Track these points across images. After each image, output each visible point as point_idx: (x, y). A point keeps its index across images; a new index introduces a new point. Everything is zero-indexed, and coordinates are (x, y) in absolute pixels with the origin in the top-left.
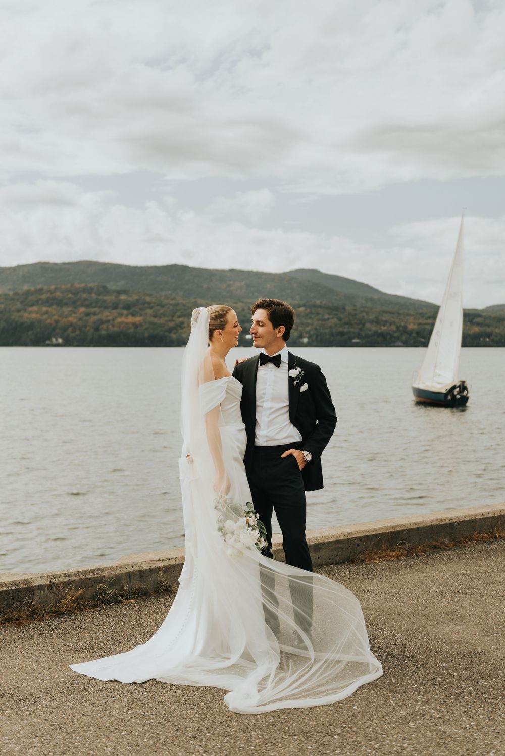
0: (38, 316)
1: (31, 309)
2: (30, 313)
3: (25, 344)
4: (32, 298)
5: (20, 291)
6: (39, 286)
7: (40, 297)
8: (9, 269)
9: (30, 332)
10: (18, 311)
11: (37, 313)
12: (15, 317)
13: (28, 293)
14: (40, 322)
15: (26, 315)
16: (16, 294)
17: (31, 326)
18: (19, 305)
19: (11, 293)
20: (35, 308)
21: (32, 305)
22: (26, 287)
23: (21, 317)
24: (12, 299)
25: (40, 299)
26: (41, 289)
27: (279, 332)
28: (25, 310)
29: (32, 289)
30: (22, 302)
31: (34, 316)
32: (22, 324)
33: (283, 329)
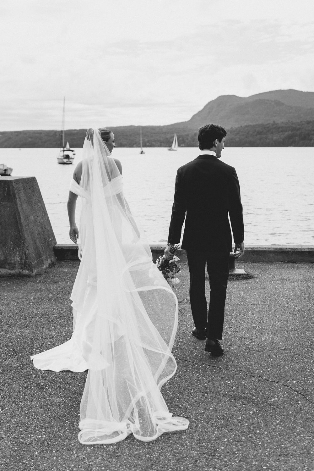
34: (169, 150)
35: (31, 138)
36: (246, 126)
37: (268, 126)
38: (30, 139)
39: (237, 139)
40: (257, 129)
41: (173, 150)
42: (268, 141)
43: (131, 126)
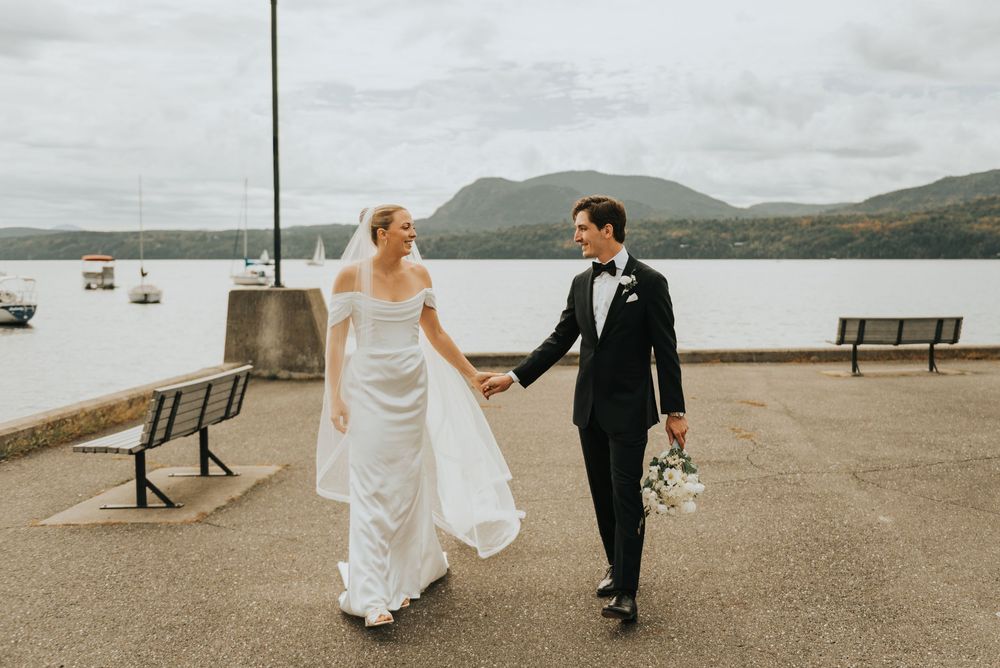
0: (990, 227)
1: (982, 219)
2: (981, 223)
3: (974, 257)
4: (983, 208)
5: (972, 202)
6: (993, 195)
7: (991, 206)
8: (961, 178)
9: (981, 244)
10: (968, 222)
11: (988, 223)
12: (965, 228)
13: (980, 202)
14: (991, 233)
15: (976, 226)
16: (967, 204)
17: (982, 238)
18: (969, 216)
19: (961, 203)
20: (986, 219)
21: (984, 215)
22: (978, 197)
23: (972, 228)
24: (963, 210)
25: (993, 209)
26: (994, 199)
27: (607, 232)
28: (975, 221)
29: (985, 198)
30: (973, 213)
31: (985, 227)
32: (971, 236)
33: (610, 227)
34: (310, 264)
35: (162, 242)
36: (523, 227)
37: (555, 227)
38: (159, 246)
39: (508, 248)
40: (539, 232)
41: (314, 264)
42: (556, 250)
43: (335, 225)
